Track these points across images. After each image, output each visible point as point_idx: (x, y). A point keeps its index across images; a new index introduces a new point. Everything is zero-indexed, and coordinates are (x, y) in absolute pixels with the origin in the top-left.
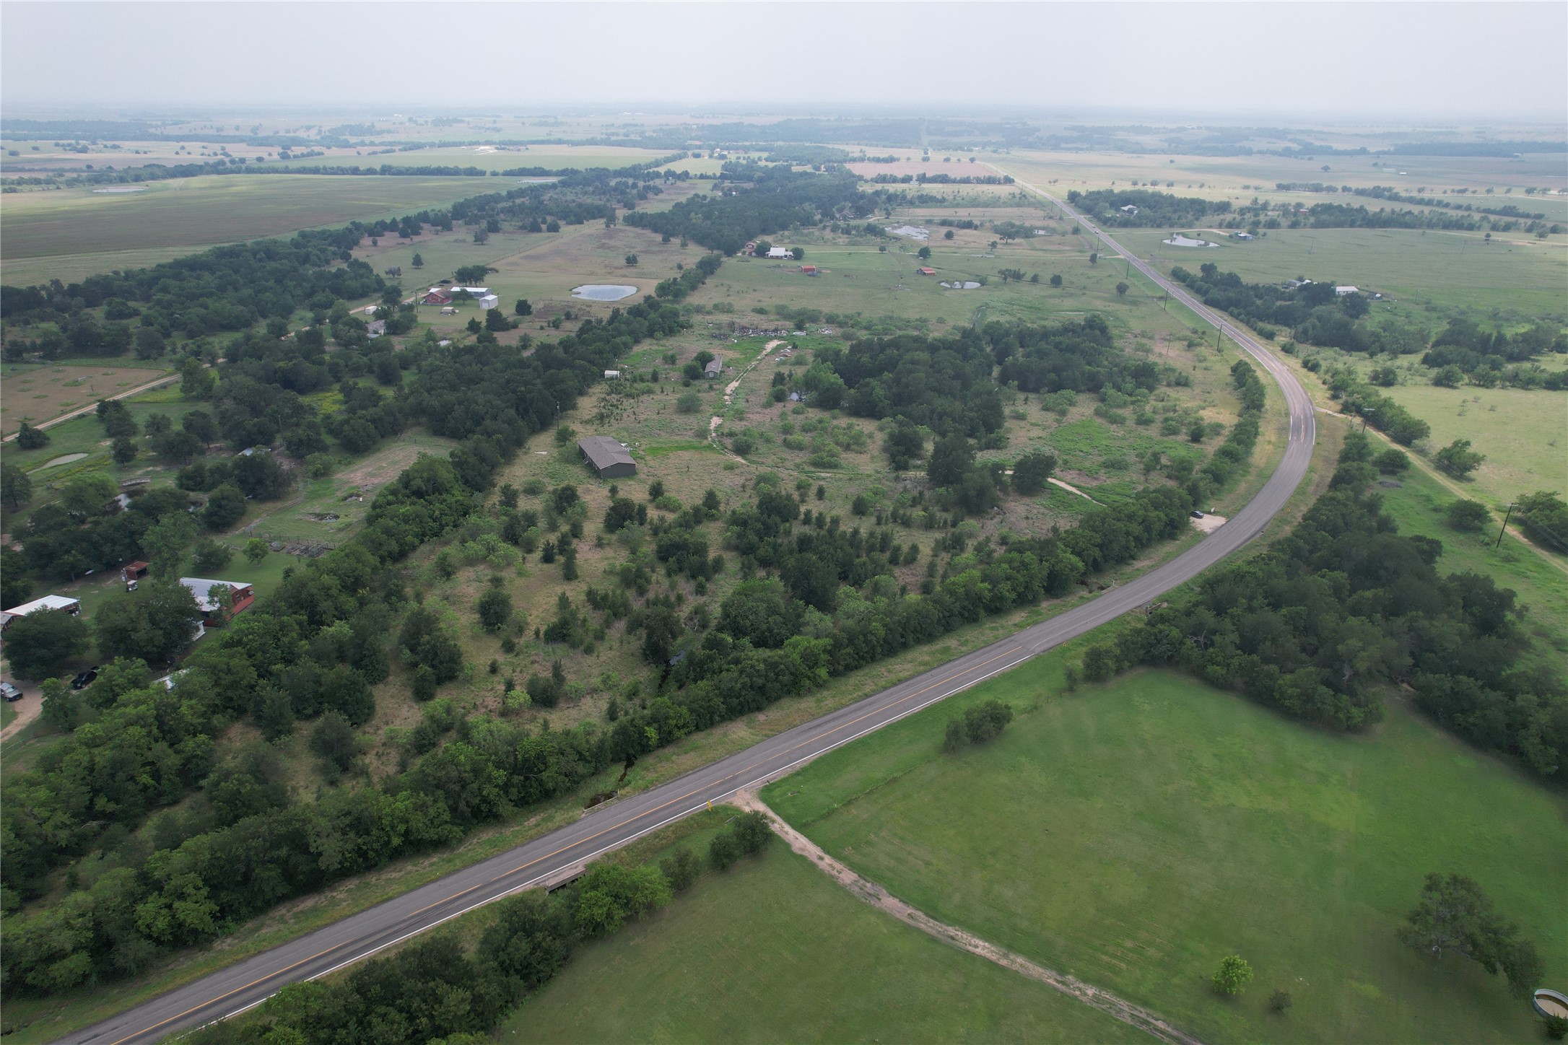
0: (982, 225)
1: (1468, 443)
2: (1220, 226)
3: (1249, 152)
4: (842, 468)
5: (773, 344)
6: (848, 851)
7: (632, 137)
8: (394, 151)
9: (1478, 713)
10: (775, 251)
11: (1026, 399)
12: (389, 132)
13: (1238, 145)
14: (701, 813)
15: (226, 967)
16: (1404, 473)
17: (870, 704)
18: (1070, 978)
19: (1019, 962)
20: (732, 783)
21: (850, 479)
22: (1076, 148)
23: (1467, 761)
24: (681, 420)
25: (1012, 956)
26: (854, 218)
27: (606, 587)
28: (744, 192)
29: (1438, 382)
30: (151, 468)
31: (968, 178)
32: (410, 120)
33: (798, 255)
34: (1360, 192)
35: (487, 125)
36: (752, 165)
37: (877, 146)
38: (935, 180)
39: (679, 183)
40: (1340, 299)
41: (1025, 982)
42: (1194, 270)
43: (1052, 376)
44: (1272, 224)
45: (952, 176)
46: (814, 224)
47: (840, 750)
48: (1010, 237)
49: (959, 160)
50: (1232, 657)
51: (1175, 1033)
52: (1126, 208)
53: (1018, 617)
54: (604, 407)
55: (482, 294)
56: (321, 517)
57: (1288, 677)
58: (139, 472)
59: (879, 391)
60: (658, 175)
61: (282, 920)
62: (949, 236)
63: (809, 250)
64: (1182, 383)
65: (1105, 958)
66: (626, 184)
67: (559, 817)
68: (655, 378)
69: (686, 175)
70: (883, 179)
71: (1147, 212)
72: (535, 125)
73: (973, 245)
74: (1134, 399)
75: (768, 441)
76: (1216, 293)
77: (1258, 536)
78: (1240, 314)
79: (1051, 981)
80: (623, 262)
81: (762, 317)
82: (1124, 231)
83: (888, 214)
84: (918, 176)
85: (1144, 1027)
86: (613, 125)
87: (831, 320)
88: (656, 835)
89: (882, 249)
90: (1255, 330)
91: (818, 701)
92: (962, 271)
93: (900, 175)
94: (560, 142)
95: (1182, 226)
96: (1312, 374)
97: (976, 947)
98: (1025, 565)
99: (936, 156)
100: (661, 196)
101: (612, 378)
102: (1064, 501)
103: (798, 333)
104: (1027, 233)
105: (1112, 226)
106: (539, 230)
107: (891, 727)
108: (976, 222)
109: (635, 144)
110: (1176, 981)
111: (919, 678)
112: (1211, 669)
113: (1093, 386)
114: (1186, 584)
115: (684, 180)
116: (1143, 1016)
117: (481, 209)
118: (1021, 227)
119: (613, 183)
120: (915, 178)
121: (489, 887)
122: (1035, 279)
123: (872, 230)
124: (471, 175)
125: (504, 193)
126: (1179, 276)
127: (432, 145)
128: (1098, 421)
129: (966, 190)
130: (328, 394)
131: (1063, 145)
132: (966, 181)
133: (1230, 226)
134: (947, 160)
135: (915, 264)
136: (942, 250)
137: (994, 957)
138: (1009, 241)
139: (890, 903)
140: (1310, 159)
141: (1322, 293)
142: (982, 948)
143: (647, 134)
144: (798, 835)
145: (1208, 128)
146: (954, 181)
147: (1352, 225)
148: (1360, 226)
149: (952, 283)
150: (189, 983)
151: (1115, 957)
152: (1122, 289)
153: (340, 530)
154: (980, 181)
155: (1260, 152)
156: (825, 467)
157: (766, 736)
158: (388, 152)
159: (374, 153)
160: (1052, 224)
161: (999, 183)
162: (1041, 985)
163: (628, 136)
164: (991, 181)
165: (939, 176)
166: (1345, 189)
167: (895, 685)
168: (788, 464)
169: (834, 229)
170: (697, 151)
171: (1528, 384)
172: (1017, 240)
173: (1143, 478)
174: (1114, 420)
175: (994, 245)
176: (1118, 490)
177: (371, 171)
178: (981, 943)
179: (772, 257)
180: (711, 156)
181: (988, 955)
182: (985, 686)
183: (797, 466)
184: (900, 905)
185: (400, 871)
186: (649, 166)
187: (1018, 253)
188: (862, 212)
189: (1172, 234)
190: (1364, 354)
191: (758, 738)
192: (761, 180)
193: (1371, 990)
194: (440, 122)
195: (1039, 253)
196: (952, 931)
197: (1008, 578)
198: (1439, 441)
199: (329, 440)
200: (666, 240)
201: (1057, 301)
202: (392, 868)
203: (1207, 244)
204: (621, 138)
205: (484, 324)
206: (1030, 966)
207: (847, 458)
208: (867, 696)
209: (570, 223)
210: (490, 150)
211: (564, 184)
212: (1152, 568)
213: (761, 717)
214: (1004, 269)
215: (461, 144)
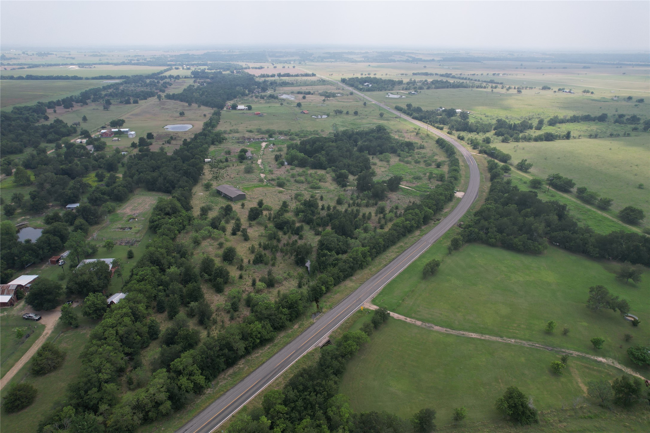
0: (314, 93)
1: (526, 160)
2: (403, 89)
3: (394, 61)
4: (322, 188)
5: (264, 144)
6: (413, 315)
7: (141, 61)
8: (24, 68)
9: (573, 242)
10: (240, 107)
11: (373, 158)
12: (15, 59)
13: (390, 58)
14: (356, 313)
15: (219, 398)
16: (510, 172)
17: (389, 268)
18: (505, 338)
19: (487, 337)
20: (360, 301)
21: (328, 192)
22: (330, 61)
23: (573, 257)
24: (248, 176)
25: (484, 336)
26: (261, 92)
27: (264, 241)
28: (209, 83)
29: (503, 141)
30: (23, 217)
31: (298, 74)
32: (24, 53)
33: (250, 108)
34: (442, 75)
35: (66, 56)
36: (203, 71)
37: (251, 62)
38: (285, 75)
39: (177, 81)
40: (459, 114)
41: (493, 342)
42: (404, 107)
43: (378, 148)
44: (421, 88)
45: (291, 74)
46: (247, 95)
47: (390, 284)
48: (328, 97)
49: (289, 67)
50: (496, 235)
51: (542, 346)
52: (366, 84)
53: (417, 233)
54: (214, 174)
55: (127, 132)
56: (123, 229)
57: (517, 239)
58: (19, 220)
59: (323, 159)
60: (165, 77)
61: (224, 379)
62: (304, 98)
63: (253, 106)
64: (422, 147)
65: (511, 331)
66: (153, 82)
67: (306, 323)
68: (227, 160)
69: (178, 77)
70: (263, 76)
71: (375, 85)
72: (91, 56)
73: (315, 101)
74: (410, 154)
75: (288, 181)
76: (415, 115)
77: (477, 197)
78: (427, 122)
79: (500, 340)
80: (178, 114)
81: (252, 134)
82: (369, 93)
83: (275, 90)
84: (278, 74)
85: (533, 347)
86: (129, 56)
87: (281, 133)
88: (346, 322)
89: (282, 104)
90: (435, 127)
91: (370, 270)
92: (317, 111)
93: (270, 74)
94: (108, 64)
95: (389, 90)
96: (462, 141)
97: (472, 335)
98: (416, 214)
99: (279, 66)
100: (172, 86)
101: (209, 162)
102: (407, 193)
103: (271, 139)
104: (334, 95)
105: (364, 91)
106: (129, 103)
107: (401, 274)
108: (312, 92)
109: (144, 64)
110: (534, 333)
111: (399, 257)
112: (490, 240)
113: (394, 151)
114: (465, 215)
115: (178, 79)
116: (531, 344)
117: (95, 95)
118: (331, 93)
119: (148, 81)
120: (276, 75)
121: (298, 351)
122: (347, 113)
123: (272, 97)
124: (76, 79)
125: (101, 87)
126: (398, 109)
127: (44, 65)
128: (402, 163)
129: (299, 78)
130: (88, 178)
131: (325, 60)
132: (297, 76)
133: (406, 89)
134: (284, 67)
135: (297, 110)
136: (305, 103)
137: (479, 337)
138: (329, 99)
139: (437, 328)
140: (417, 63)
141: (451, 113)
142: (474, 335)
143: (148, 60)
144: (394, 313)
145: (376, 52)
146: (292, 76)
147: (448, 88)
148: (450, 88)
149: (317, 116)
150: (209, 406)
151: (514, 330)
152: (381, 115)
153: (136, 233)
154: (302, 75)
155: (398, 61)
156: (316, 189)
157: (361, 284)
158: (21, 68)
159: (14, 69)
160: (341, 92)
161: (310, 76)
162: (499, 342)
163: (139, 61)
164: (307, 75)
165: (286, 74)
166: (436, 74)
167: (393, 260)
168: (301, 189)
169: (257, 97)
170: (177, 67)
171: (529, 140)
172: (331, 98)
173: (429, 182)
174: (408, 162)
175: (324, 100)
176: (424, 187)
177: (20, 78)
178: (472, 334)
179: (239, 110)
180: (183, 69)
181: (477, 337)
182: (422, 256)
183: (305, 189)
184: (441, 328)
185: (258, 353)
186: (159, 73)
187: (333, 103)
188: (264, 90)
189: (387, 93)
190: (475, 133)
191: (358, 285)
192: (212, 78)
193: (585, 324)
194: (40, 54)
195: (342, 103)
196: (462, 332)
197: (413, 219)
198: (515, 161)
199: (106, 197)
200: (190, 105)
201: (359, 121)
202: (254, 353)
203: (401, 96)
204: (136, 62)
205: (138, 144)
206: (492, 337)
207: (321, 184)
208: (386, 265)
209: (142, 99)
210: (76, 68)
211: (125, 82)
212: (451, 211)
213: (354, 278)
214: (336, 109)
215: (58, 65)
